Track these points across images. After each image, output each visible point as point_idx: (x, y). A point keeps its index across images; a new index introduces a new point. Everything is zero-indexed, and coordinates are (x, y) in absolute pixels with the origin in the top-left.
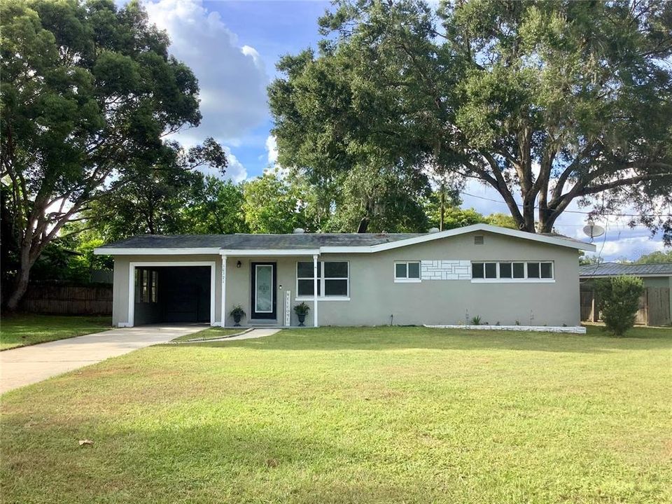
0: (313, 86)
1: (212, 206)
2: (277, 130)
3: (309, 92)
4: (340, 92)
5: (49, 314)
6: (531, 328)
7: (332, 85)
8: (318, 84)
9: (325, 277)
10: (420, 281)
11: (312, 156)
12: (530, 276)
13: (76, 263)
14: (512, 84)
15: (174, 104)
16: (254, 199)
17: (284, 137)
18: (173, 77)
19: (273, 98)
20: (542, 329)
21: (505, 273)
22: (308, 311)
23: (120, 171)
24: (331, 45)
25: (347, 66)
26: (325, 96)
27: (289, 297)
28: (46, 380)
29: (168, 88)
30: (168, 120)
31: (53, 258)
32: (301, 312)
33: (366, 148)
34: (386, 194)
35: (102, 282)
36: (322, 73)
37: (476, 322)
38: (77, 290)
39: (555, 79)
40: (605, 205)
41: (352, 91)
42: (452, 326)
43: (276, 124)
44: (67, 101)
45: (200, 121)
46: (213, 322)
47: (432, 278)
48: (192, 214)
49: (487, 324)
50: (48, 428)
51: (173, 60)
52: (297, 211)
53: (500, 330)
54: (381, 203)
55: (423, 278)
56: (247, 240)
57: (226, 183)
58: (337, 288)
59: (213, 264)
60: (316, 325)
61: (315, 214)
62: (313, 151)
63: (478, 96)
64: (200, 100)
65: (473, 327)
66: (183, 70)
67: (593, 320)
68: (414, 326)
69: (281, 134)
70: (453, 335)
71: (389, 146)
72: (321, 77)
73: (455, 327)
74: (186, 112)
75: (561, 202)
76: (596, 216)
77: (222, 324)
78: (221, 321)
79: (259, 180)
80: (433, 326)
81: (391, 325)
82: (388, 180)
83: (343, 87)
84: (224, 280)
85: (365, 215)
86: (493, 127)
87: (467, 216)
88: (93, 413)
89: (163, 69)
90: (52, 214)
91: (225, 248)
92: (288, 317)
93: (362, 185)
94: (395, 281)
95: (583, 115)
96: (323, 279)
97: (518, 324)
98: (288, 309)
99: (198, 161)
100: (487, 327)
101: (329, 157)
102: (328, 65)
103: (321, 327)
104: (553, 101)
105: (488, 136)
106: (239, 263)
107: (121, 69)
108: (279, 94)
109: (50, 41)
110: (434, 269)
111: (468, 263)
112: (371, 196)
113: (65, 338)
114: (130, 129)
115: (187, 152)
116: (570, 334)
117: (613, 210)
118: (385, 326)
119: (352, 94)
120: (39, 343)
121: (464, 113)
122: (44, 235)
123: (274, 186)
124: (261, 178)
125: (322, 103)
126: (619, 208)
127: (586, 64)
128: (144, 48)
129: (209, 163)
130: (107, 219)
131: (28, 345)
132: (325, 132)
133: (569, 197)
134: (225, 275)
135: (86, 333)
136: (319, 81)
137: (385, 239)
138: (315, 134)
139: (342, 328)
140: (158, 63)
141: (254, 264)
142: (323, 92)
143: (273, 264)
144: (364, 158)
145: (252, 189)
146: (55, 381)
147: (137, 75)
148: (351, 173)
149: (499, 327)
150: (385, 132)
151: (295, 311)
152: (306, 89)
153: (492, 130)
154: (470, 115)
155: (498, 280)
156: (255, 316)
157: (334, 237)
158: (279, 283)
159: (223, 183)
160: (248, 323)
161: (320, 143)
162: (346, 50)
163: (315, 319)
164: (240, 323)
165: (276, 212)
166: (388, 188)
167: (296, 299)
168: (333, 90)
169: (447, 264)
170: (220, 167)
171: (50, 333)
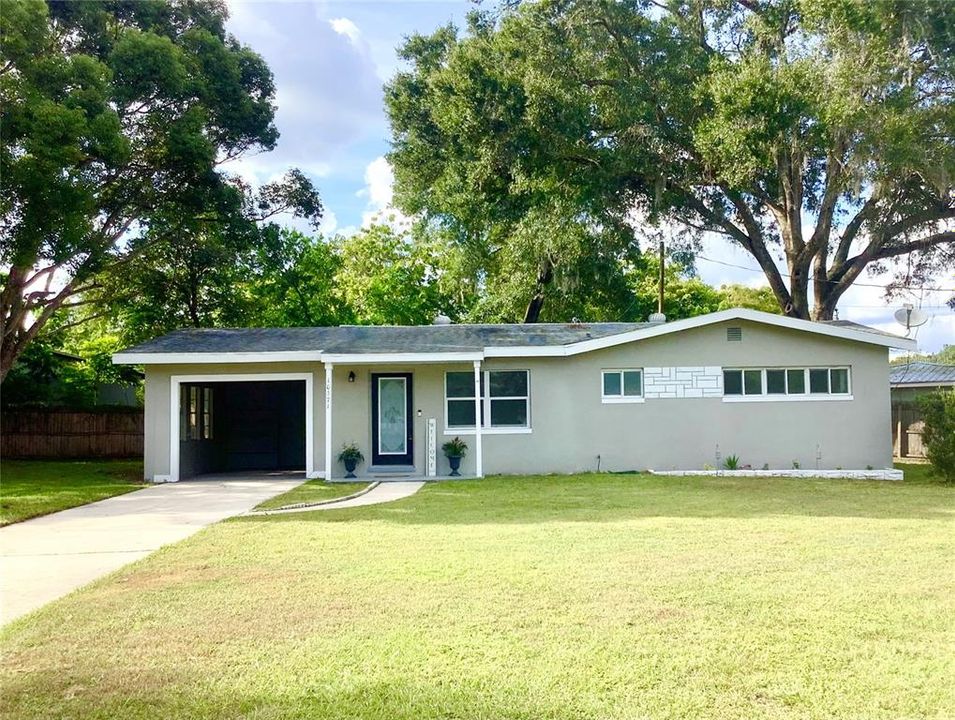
0: (462, 85)
1: (293, 278)
2: (397, 155)
3: (455, 94)
4: (506, 96)
5: (33, 458)
6: (818, 473)
7: (492, 85)
8: (470, 82)
9: (491, 396)
10: (643, 401)
11: (459, 198)
12: (814, 390)
13: (73, 374)
14: (784, 85)
15: (237, 115)
16: (355, 264)
17: (406, 166)
18: (237, 71)
19: (394, 104)
20: (836, 474)
21: (775, 385)
22: (465, 451)
23: (142, 223)
24: (487, 19)
25: (516, 54)
26: (481, 101)
27: (434, 430)
28: (71, 596)
29: (228, 89)
30: (221, 139)
31: (34, 365)
32: (454, 453)
33: (543, 185)
34: (581, 261)
35: (116, 404)
36: (476, 64)
37: (732, 464)
38: (75, 418)
39: (853, 77)
40: (911, 274)
41: (526, 94)
42: (695, 472)
43: (395, 146)
44: (70, 112)
45: (277, 141)
46: (310, 472)
47: (662, 396)
48: (260, 291)
49: (749, 467)
50: (108, 698)
51: (233, 42)
52: (425, 284)
53: (770, 477)
54: (572, 275)
55: (647, 396)
56: (362, 336)
57: (315, 241)
58: (510, 413)
59: (308, 378)
60: (479, 475)
61: (456, 289)
62: (459, 190)
63: (731, 103)
64: (277, 108)
65: (728, 473)
66: (249, 59)
67: (899, 455)
68: (634, 472)
69: (401, 160)
70: (702, 487)
71: (582, 183)
72: (475, 70)
73: (700, 473)
74: (255, 127)
75: (848, 269)
76: (897, 291)
77: (327, 474)
78: (325, 470)
79: (364, 235)
80: (665, 473)
81: (598, 472)
82: (583, 237)
83: (511, 87)
84: (329, 403)
85: (539, 291)
86: (755, 153)
87: (691, 290)
88: (175, 664)
89: (220, 58)
90: (34, 295)
91: (329, 351)
92: (432, 462)
93: (542, 244)
94: (603, 401)
95: (897, 134)
96: (488, 400)
97: (797, 467)
98: (432, 447)
99: (274, 207)
100: (749, 473)
101: (485, 200)
102: (484, 50)
103: (487, 476)
104: (852, 113)
105: (747, 168)
106: (352, 375)
107: (155, 59)
108: (403, 98)
109: (40, 12)
110: (662, 381)
111: (718, 371)
112: (555, 262)
113: (74, 507)
114: (166, 156)
115: (256, 192)
116: (880, 481)
117: (923, 280)
118: (589, 473)
119: (526, 98)
120: (33, 517)
121: (706, 132)
122: (21, 329)
123: (388, 244)
124: (368, 232)
125: (477, 112)
126: (931, 277)
127: (895, 52)
128: (184, 22)
129: (292, 209)
130: (123, 301)
131: (16, 522)
132: (479, 159)
133: (860, 262)
134: (330, 396)
135: (105, 495)
136: (471, 77)
137: (583, 333)
138: (464, 163)
139: (520, 477)
140: (213, 48)
141: (376, 377)
142: (478, 95)
143: (407, 376)
144: (540, 200)
145: (353, 249)
146: (87, 596)
147: (180, 68)
148: (520, 226)
149: (768, 473)
150: (572, 159)
151: (443, 452)
152: (449, 90)
153: (754, 158)
154: (716, 134)
155: (765, 397)
156: (378, 460)
157: (501, 330)
158: (417, 406)
159: (310, 240)
160: (370, 471)
161: (471, 177)
162: (514, 28)
163: (477, 464)
164: (354, 473)
165: (394, 288)
166: (582, 250)
167: (445, 433)
168: (494, 91)
169: (685, 373)
170: (311, 217)
171: (46, 498)
